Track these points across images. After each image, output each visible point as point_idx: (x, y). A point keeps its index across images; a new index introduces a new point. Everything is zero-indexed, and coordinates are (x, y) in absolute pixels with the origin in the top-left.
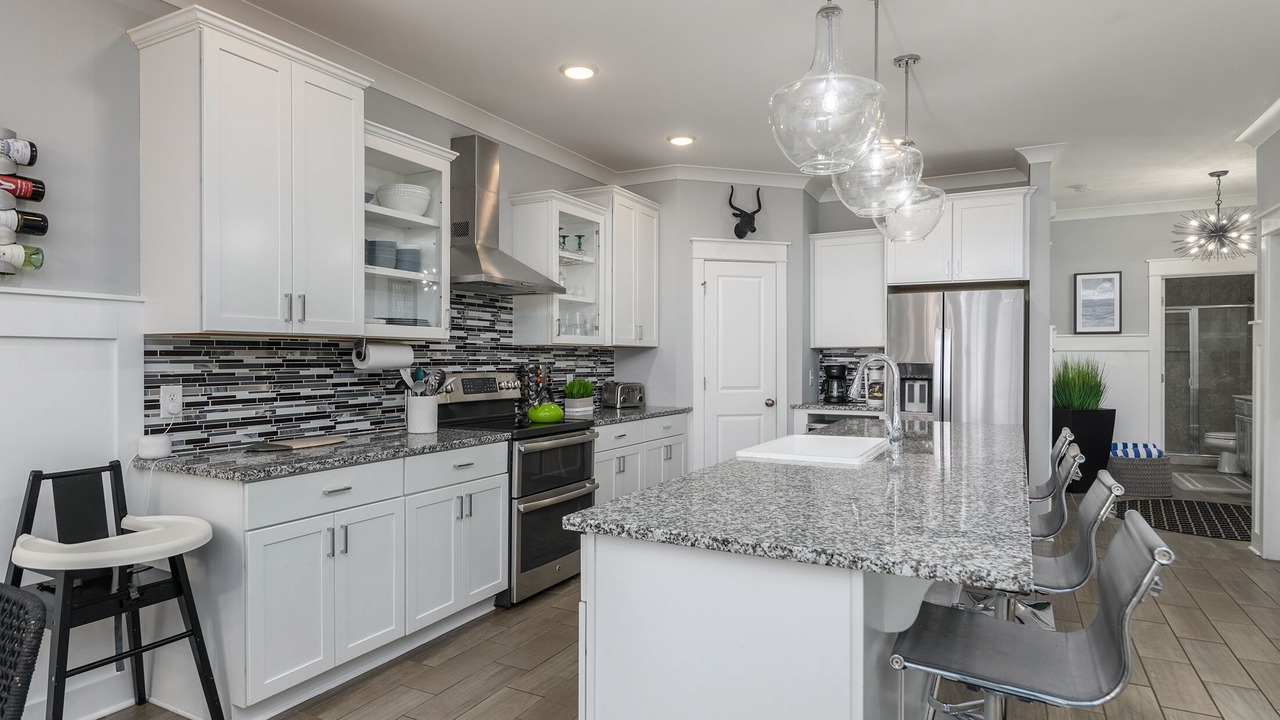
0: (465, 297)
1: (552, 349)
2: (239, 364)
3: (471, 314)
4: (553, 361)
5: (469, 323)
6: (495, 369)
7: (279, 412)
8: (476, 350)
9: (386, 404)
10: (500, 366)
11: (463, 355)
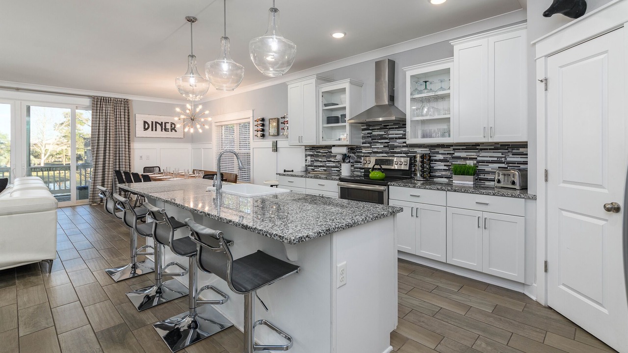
0: (388, 126)
1: (452, 146)
2: (319, 152)
3: (391, 132)
4: (453, 152)
5: (390, 136)
6: (405, 156)
7: (327, 165)
8: (394, 147)
9: (355, 166)
10: (409, 155)
11: (387, 149)
